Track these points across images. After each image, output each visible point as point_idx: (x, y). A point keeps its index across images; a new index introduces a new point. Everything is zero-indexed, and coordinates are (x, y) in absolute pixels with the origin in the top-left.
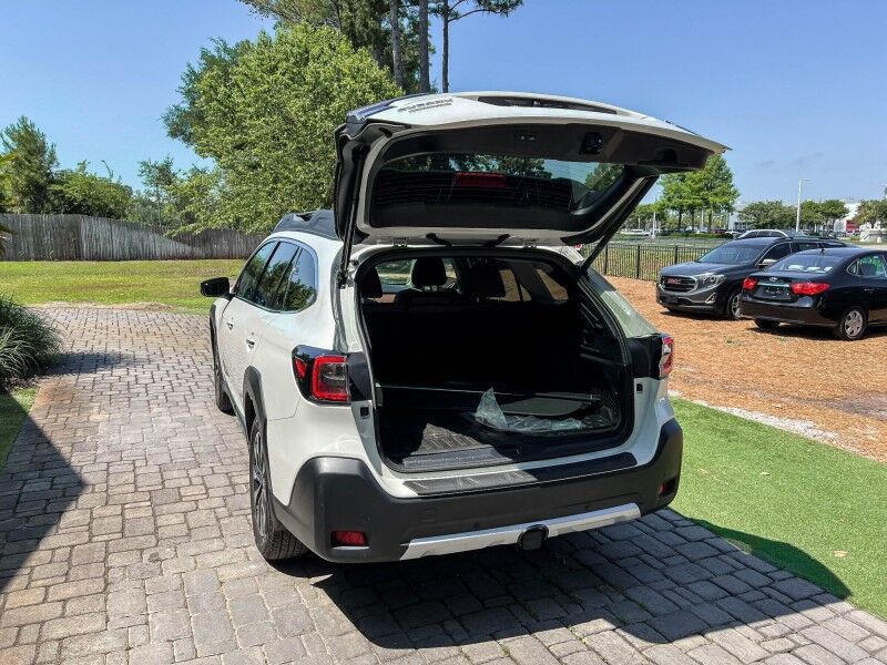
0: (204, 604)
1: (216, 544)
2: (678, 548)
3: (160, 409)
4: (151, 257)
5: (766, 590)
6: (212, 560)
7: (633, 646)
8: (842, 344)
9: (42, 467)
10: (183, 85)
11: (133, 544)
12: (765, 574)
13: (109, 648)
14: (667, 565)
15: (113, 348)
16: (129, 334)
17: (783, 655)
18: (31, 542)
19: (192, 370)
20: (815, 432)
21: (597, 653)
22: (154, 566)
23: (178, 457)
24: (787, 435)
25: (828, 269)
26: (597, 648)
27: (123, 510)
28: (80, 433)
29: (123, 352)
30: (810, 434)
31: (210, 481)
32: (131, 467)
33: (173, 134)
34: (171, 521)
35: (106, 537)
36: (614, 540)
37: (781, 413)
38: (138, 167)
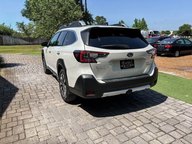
0: (54, 111)
1: (53, 99)
2: (154, 96)
3: (31, 74)
4: (19, 44)
5: (174, 103)
6: (53, 103)
7: (151, 115)
8: (175, 58)
9: (7, 86)
10: (25, 4)
11: (34, 100)
12: (173, 100)
13: (35, 121)
14: (153, 99)
15: (17, 62)
16: (19, 59)
17: (182, 115)
18: (9, 101)
19: (37, 66)
20: (174, 74)
21: (144, 116)
22: (40, 104)
23: (39, 83)
24: (169, 75)
25: (172, 42)
26: (143, 115)
27: (29, 94)
28: (14, 79)
29: (19, 63)
30: (173, 74)
31: (48, 87)
32: (29, 85)
33: (23, 15)
34: (41, 95)
35: (27, 99)
36: (140, 95)
37: (166, 71)
38: (16, 23)
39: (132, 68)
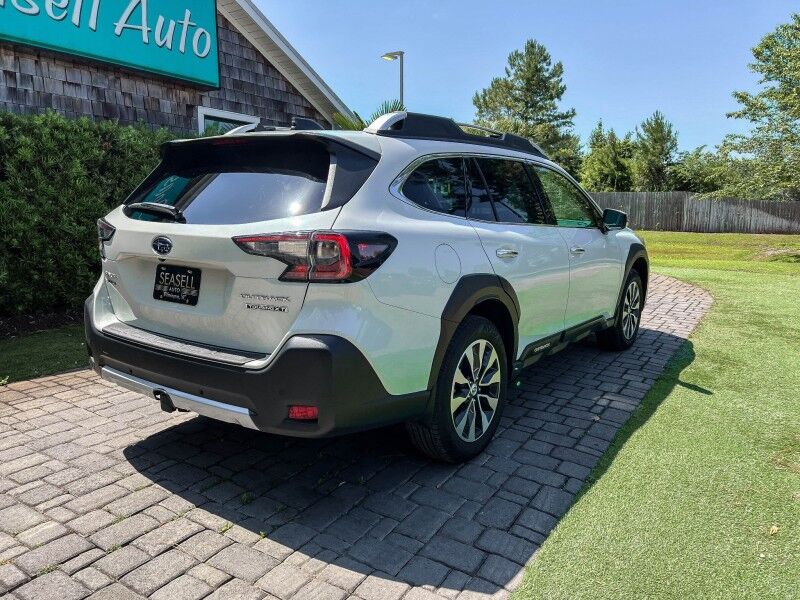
4: (744, 230)
39: (189, 304)
